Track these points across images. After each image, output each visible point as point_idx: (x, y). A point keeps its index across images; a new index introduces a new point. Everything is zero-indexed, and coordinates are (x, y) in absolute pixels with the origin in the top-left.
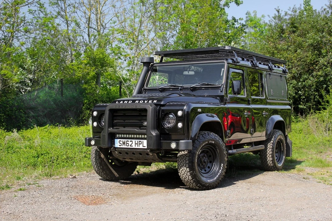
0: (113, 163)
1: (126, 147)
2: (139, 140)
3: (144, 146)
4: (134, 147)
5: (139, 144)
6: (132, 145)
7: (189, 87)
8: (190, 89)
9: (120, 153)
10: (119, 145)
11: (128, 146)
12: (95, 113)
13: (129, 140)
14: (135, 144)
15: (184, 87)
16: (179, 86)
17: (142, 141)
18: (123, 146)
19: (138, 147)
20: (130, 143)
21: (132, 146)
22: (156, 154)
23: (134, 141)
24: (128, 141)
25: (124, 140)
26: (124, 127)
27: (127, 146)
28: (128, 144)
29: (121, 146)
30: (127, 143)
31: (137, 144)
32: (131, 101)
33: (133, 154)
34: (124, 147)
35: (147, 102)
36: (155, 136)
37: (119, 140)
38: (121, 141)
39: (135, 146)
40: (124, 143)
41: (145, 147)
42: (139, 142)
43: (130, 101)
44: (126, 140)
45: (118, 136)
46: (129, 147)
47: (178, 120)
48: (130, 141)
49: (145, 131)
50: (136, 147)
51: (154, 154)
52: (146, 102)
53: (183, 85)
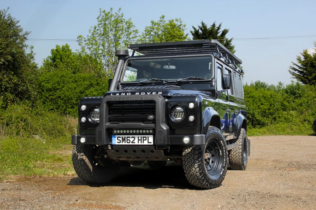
0: (97, 164)
1: (126, 144)
2: (142, 136)
3: (149, 142)
4: (136, 143)
5: (144, 140)
6: (133, 142)
7: (175, 81)
8: (176, 83)
9: (117, 151)
10: (118, 142)
11: (130, 142)
12: (84, 107)
13: (131, 136)
14: (139, 140)
15: (168, 81)
16: (163, 81)
17: (147, 136)
18: (122, 143)
19: (142, 144)
20: (132, 140)
21: (135, 143)
22: (162, 151)
23: (136, 136)
24: (130, 138)
25: (124, 136)
26: (123, 121)
27: (127, 142)
28: (130, 140)
29: (120, 142)
30: (127, 140)
31: (141, 140)
32: (130, 94)
33: (135, 151)
34: (124, 143)
35: (150, 94)
36: (165, 130)
37: (117, 136)
38: (120, 138)
39: (138, 143)
40: (124, 140)
41: (151, 143)
42: (143, 137)
43: (128, 93)
44: (126, 136)
45: (115, 132)
46: (131, 144)
47: (189, 113)
48: (132, 138)
49: (153, 125)
50: (140, 144)
51: (161, 150)
52: (148, 94)
53: (168, 80)
